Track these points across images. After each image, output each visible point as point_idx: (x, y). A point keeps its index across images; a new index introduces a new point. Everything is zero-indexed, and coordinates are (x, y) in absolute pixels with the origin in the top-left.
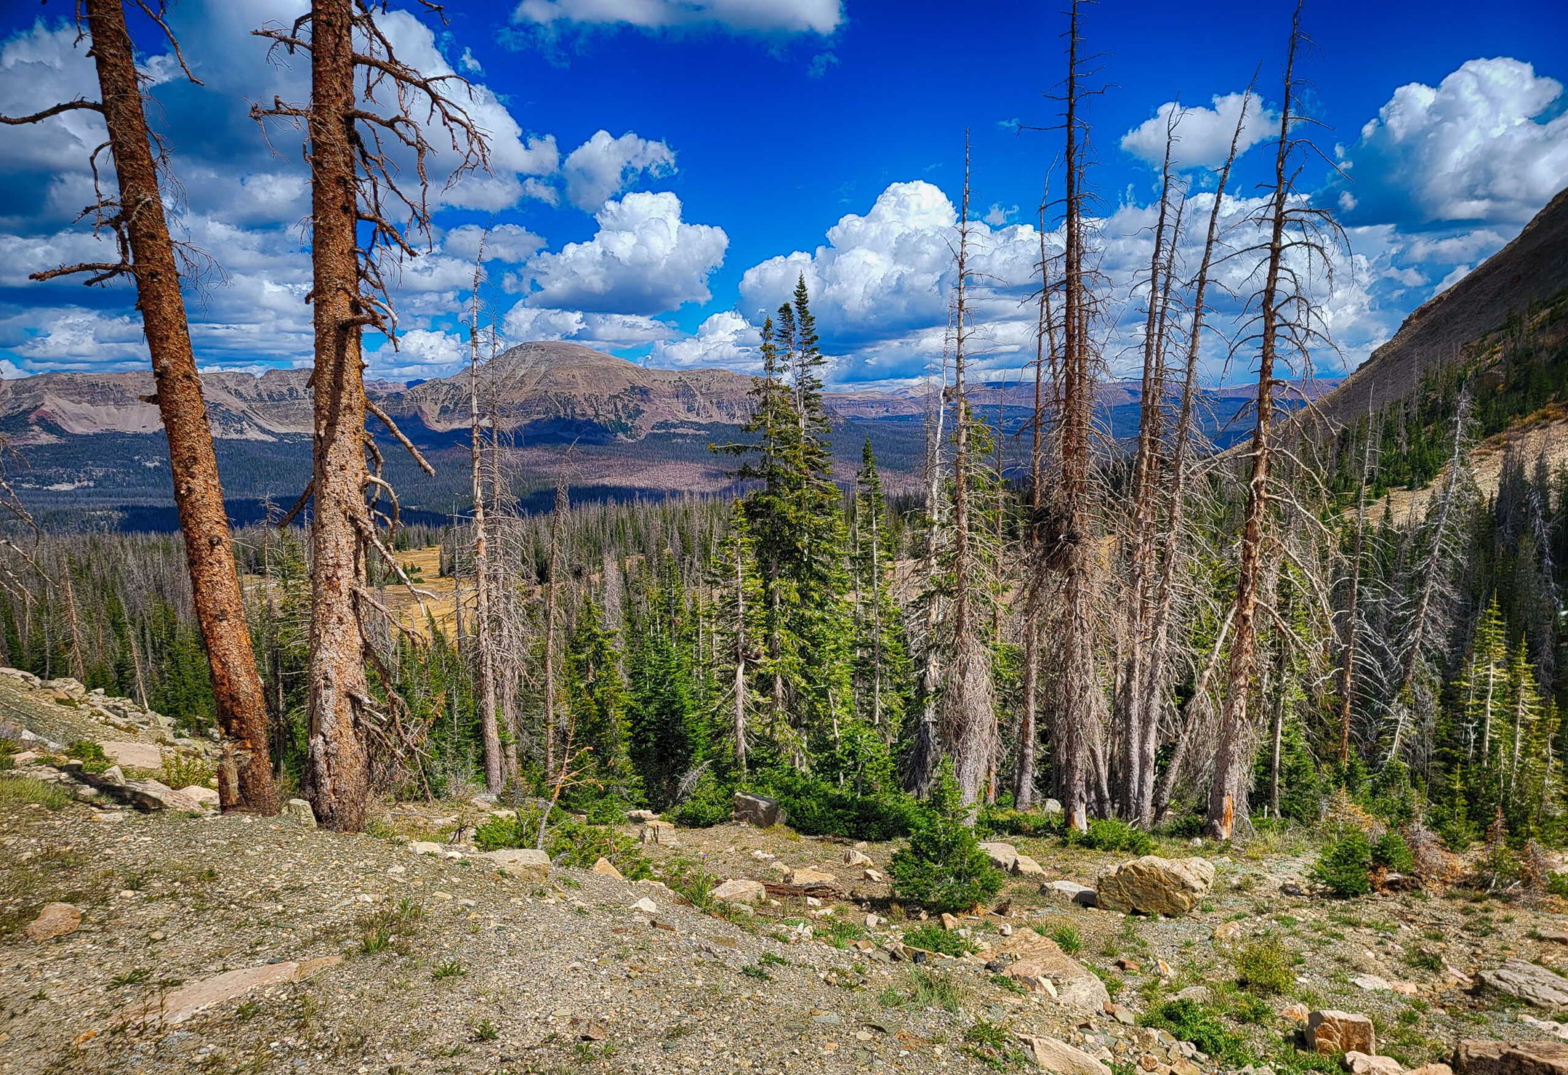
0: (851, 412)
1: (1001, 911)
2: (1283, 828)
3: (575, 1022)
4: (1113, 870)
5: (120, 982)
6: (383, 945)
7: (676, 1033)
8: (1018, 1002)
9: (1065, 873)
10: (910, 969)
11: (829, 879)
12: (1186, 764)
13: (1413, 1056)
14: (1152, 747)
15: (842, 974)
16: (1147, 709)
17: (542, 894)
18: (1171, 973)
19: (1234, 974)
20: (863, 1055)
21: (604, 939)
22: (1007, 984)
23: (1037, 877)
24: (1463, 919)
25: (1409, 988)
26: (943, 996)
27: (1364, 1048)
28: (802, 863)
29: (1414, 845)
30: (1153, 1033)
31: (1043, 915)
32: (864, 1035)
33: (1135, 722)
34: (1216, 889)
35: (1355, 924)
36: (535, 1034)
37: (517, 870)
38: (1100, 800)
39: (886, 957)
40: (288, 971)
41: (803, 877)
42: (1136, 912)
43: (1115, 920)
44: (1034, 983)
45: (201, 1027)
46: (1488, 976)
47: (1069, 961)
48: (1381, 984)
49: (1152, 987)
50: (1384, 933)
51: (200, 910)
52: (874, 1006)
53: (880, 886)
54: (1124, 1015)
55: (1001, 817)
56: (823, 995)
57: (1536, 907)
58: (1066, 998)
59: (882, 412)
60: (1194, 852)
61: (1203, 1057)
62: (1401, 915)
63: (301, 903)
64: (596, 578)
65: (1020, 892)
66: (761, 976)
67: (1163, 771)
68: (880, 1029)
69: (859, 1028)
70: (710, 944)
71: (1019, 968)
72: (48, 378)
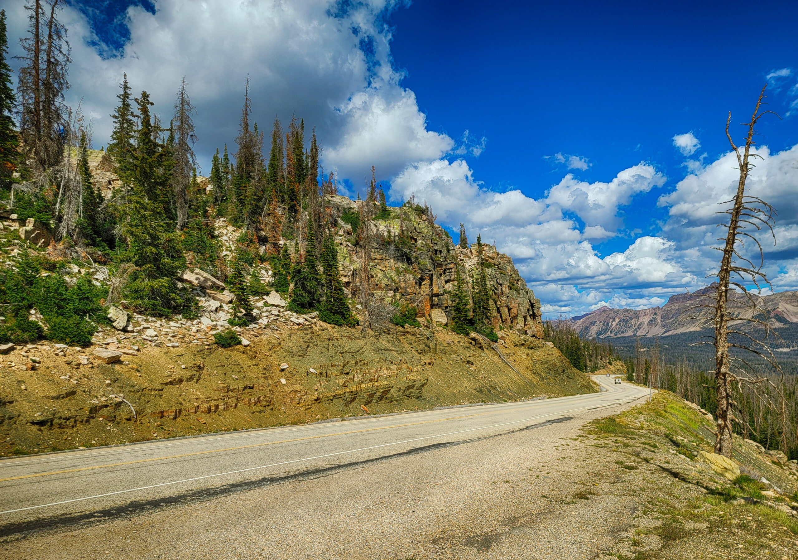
72: (782, 294)
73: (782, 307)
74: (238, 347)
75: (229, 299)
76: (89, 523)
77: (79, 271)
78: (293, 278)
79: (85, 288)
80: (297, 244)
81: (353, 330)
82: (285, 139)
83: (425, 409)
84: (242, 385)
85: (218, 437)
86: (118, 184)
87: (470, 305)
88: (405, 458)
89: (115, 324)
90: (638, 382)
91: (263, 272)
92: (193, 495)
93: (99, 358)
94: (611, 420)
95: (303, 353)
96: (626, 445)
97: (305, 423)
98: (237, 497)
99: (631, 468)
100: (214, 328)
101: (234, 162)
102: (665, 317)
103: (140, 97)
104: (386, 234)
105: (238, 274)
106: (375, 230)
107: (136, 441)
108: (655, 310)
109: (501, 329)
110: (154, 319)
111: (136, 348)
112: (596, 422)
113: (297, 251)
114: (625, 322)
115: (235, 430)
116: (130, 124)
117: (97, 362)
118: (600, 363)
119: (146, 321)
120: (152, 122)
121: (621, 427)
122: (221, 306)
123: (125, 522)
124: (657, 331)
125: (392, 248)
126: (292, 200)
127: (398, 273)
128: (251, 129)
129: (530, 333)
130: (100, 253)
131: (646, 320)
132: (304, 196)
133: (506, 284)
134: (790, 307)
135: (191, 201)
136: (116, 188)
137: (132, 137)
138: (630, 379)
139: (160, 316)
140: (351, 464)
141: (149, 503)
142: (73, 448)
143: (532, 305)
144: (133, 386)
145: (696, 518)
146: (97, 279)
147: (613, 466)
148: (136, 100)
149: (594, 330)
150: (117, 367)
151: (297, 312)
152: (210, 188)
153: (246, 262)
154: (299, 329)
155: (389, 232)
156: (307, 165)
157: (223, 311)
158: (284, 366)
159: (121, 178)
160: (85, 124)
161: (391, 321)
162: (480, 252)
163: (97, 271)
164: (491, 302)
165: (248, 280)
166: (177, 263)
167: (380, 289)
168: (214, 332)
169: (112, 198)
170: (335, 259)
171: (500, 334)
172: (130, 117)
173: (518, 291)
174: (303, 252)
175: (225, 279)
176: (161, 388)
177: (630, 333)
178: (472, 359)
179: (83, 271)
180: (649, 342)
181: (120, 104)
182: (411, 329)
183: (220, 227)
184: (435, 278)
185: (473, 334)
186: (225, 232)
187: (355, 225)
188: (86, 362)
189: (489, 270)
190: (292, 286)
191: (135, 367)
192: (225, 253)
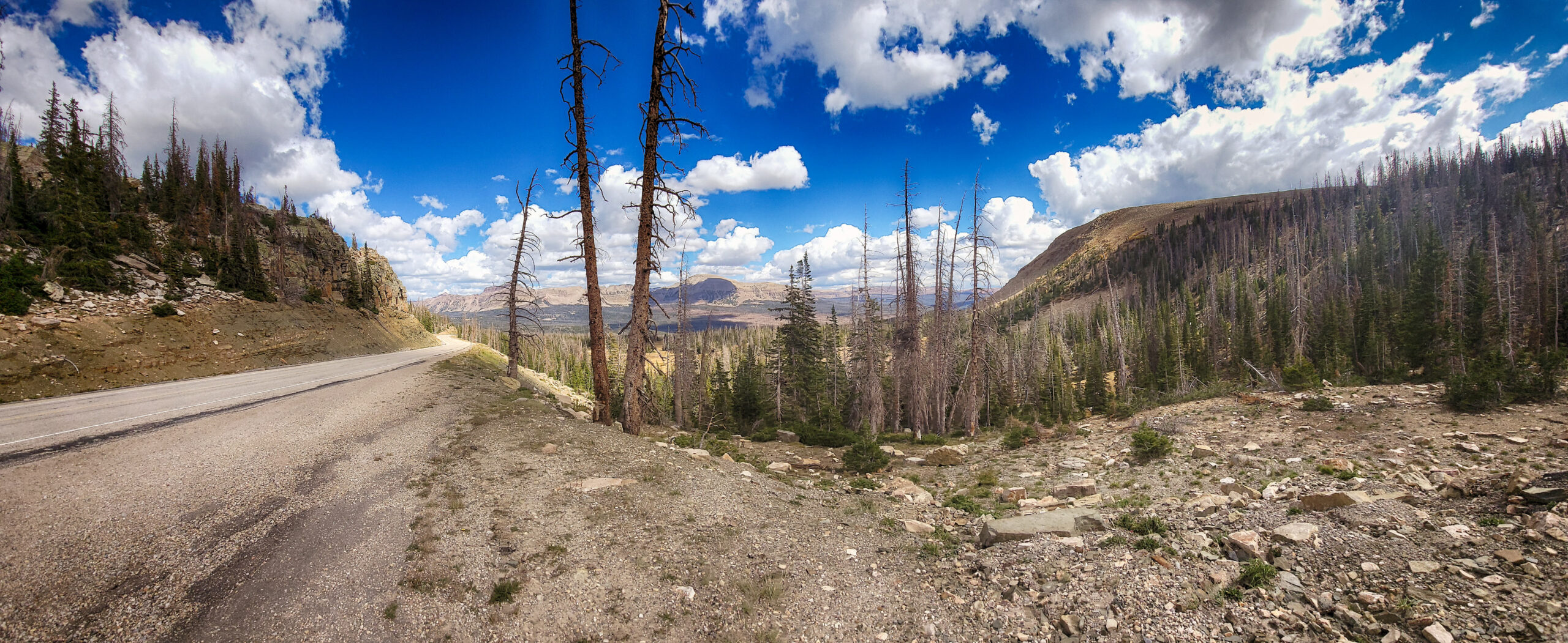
0: (821, 296)
1: (889, 471)
2: (992, 430)
3: (725, 519)
4: (932, 452)
5: (567, 473)
6: (651, 479)
7: (764, 526)
8: (898, 506)
9: (913, 455)
10: (854, 497)
11: (818, 462)
12: (956, 412)
13: (1040, 495)
14: (945, 406)
15: (828, 501)
16: (942, 395)
17: (707, 467)
18: (954, 485)
19: (977, 482)
20: (840, 536)
21: (733, 486)
22: (893, 500)
23: (902, 456)
24: (1052, 448)
25: (1038, 474)
26: (870, 508)
27: (1023, 498)
28: (806, 456)
29: (1036, 428)
30: (949, 509)
31: (904, 471)
32: (840, 528)
33: (938, 400)
34: (969, 454)
35: (1018, 457)
36: (710, 522)
37: (696, 456)
38: (925, 428)
39: (843, 492)
40: (618, 482)
41: (806, 462)
42: (940, 465)
43: (933, 470)
44: (902, 497)
45: (592, 494)
46: (1060, 464)
47: (917, 488)
48: (1028, 474)
49: (947, 492)
50: (1028, 458)
51: (590, 455)
52: (842, 515)
53: (839, 463)
54: (939, 504)
55: (888, 436)
56: (822, 512)
57: (1073, 440)
58: (917, 500)
59: (834, 296)
60: (962, 442)
61: (967, 513)
62: (1034, 451)
63: (621, 458)
64: (719, 353)
65: (895, 463)
66: (797, 503)
67: (948, 415)
68: (846, 525)
69: (838, 524)
70: (774, 491)
71: (896, 492)
72: (548, 289)
73: (548, 296)
74: (174, 316)
75: (164, 279)
76: (40, 456)
77: (12, 251)
78: (221, 264)
79: (19, 265)
80: (223, 238)
81: (272, 305)
82: (210, 156)
83: (328, 360)
84: (179, 345)
85: (160, 386)
86: (48, 176)
87: (360, 290)
88: (314, 392)
89: (51, 296)
90: (464, 339)
91: (194, 259)
92: (139, 428)
93: (37, 325)
94: (447, 361)
95: (233, 321)
96: (455, 376)
97: (235, 372)
98: (179, 427)
99: (458, 388)
100: (151, 301)
101: (163, 168)
102: (481, 301)
103: (68, 103)
104: (297, 236)
105: (171, 259)
106: (288, 232)
107: (81, 392)
108: (476, 296)
109: (381, 306)
110: (91, 293)
111: (75, 316)
112: (439, 363)
113: (224, 244)
114: (456, 303)
115: (175, 380)
116: (60, 126)
117: (36, 329)
118: (442, 328)
119: (84, 295)
120: (81, 125)
121: (452, 365)
122: (157, 285)
123: (76, 454)
124: (476, 309)
125: (302, 246)
126: (218, 204)
127: (307, 265)
128: (179, 143)
129: (399, 309)
130: (32, 235)
131: (470, 302)
132: (229, 202)
133: (384, 276)
134: (551, 296)
135: (123, 197)
136: (46, 180)
137: (61, 136)
138: (459, 337)
139: (97, 290)
140: (273, 398)
141: (98, 437)
142: (17, 400)
143: (401, 290)
144: (74, 348)
145: (493, 412)
146: (31, 259)
147: (447, 387)
148: (65, 105)
149: (439, 307)
150: (57, 333)
151: (226, 291)
152: (140, 188)
153: (179, 250)
154: (227, 304)
155: (299, 235)
156: (230, 178)
157: (159, 288)
158: (216, 331)
159: (51, 170)
160: (15, 122)
161: (302, 298)
162: (367, 253)
163: (30, 251)
164: (374, 288)
165: (181, 264)
166: (113, 248)
167: (293, 276)
168: (152, 305)
169: (42, 188)
170: (256, 252)
171: (380, 309)
172: (59, 120)
173: (392, 281)
174: (228, 244)
175: (159, 264)
176: (102, 348)
177: (459, 310)
178: (361, 326)
179: (16, 251)
180: (471, 315)
181: (49, 108)
182: (318, 305)
183: (152, 221)
184: (335, 270)
185: (362, 309)
186: (158, 225)
187: (272, 229)
188: (24, 328)
189: (372, 266)
190: (220, 270)
191: (75, 332)
192: (158, 242)
